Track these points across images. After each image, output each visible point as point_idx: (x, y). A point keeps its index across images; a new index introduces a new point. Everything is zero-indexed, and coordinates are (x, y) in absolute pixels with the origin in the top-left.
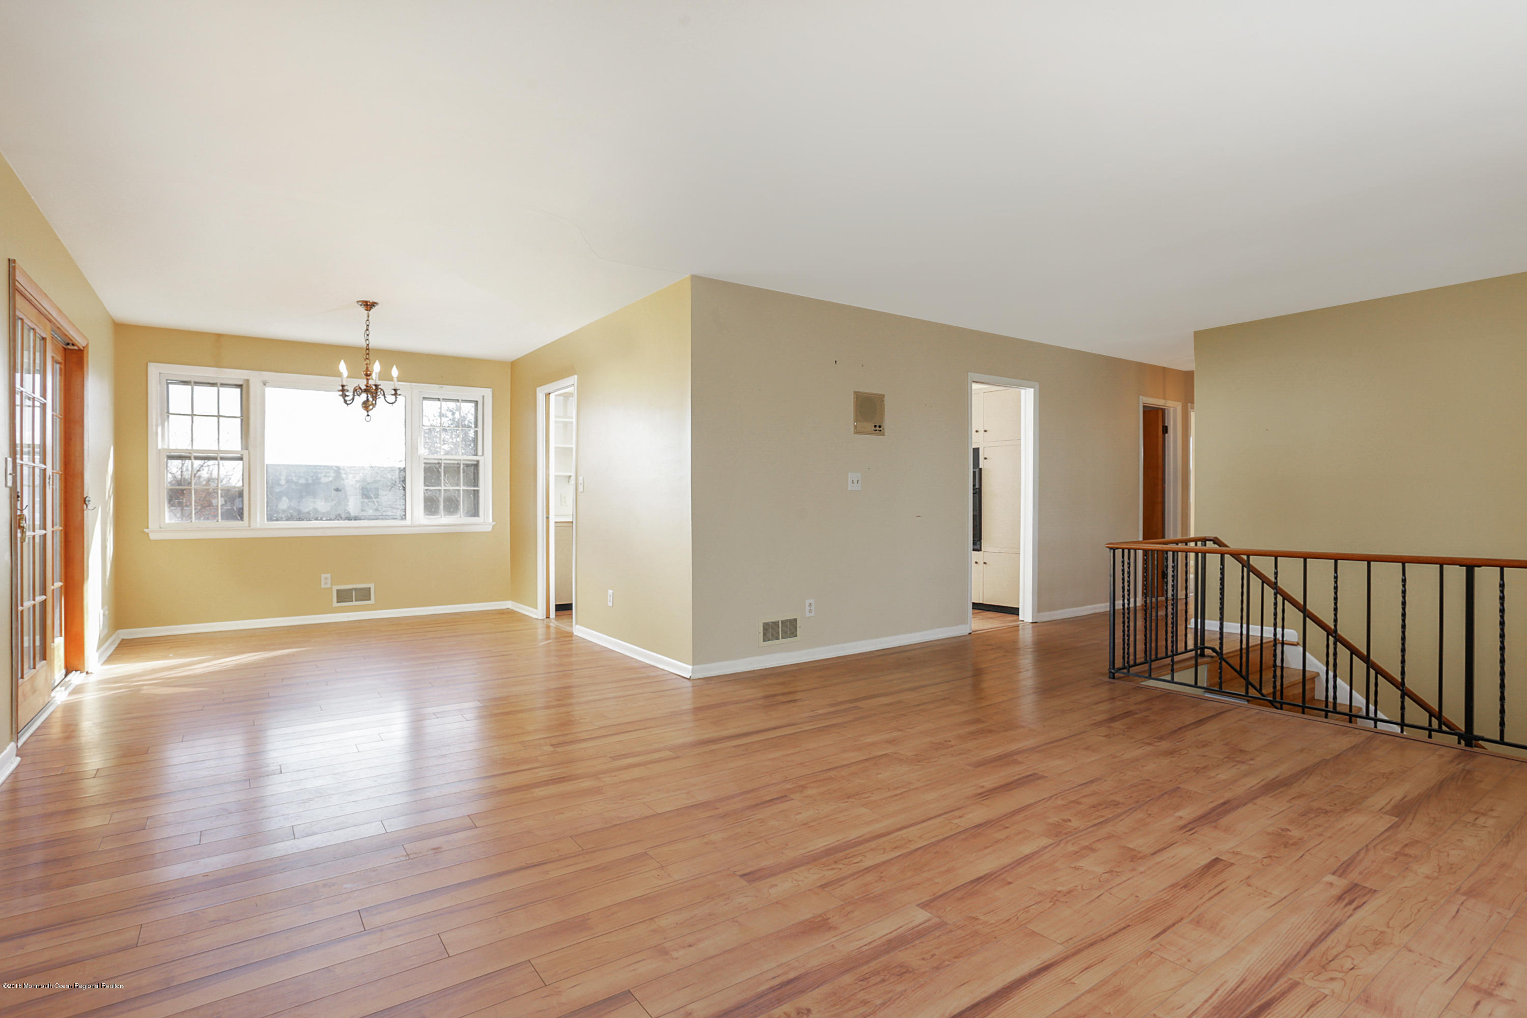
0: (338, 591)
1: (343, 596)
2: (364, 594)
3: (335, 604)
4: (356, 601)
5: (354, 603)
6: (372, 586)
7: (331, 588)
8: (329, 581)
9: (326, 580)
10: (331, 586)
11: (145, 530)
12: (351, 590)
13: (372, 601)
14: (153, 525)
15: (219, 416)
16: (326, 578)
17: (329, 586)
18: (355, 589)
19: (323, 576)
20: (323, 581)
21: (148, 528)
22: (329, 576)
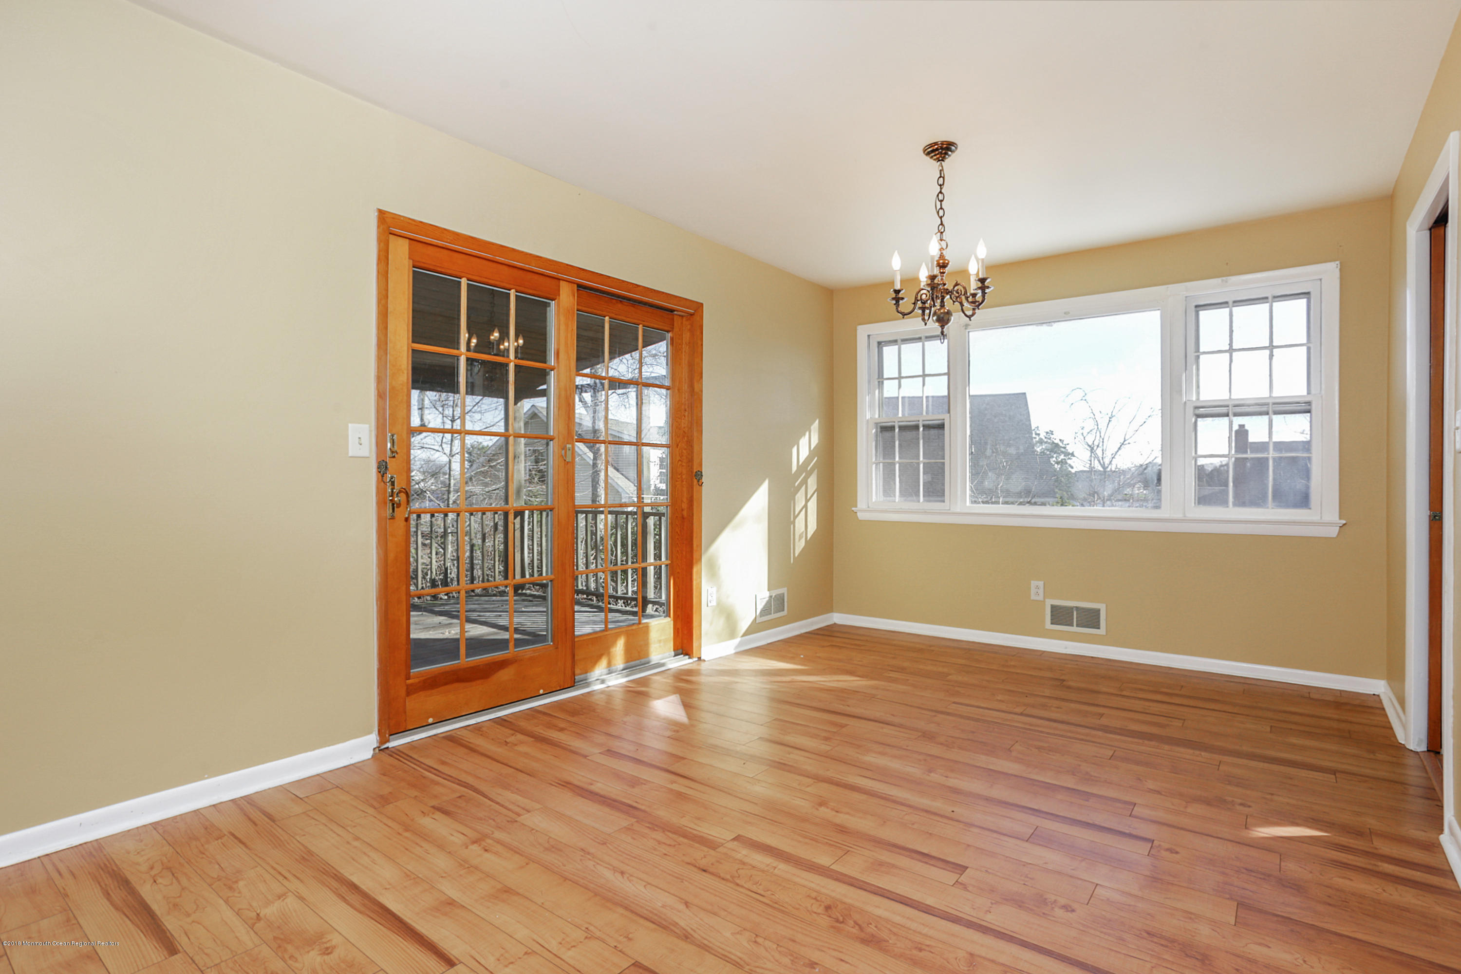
0: (1053, 607)
1: (1061, 616)
2: (1090, 619)
3: (1048, 625)
4: (1078, 626)
5: (1074, 629)
6: (1102, 607)
7: (1044, 601)
8: (1041, 591)
9: (1036, 589)
10: (1044, 598)
11: (853, 509)
12: (1072, 608)
13: (1102, 631)
14: (861, 504)
15: (924, 376)
16: (1037, 587)
17: (1041, 598)
18: (1077, 608)
19: (1034, 583)
20: (1033, 591)
21: (856, 507)
22: (1041, 584)
